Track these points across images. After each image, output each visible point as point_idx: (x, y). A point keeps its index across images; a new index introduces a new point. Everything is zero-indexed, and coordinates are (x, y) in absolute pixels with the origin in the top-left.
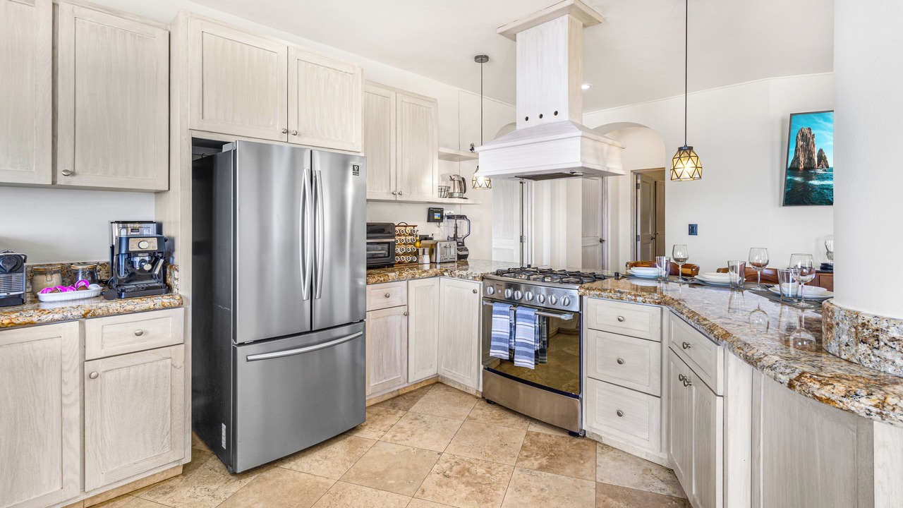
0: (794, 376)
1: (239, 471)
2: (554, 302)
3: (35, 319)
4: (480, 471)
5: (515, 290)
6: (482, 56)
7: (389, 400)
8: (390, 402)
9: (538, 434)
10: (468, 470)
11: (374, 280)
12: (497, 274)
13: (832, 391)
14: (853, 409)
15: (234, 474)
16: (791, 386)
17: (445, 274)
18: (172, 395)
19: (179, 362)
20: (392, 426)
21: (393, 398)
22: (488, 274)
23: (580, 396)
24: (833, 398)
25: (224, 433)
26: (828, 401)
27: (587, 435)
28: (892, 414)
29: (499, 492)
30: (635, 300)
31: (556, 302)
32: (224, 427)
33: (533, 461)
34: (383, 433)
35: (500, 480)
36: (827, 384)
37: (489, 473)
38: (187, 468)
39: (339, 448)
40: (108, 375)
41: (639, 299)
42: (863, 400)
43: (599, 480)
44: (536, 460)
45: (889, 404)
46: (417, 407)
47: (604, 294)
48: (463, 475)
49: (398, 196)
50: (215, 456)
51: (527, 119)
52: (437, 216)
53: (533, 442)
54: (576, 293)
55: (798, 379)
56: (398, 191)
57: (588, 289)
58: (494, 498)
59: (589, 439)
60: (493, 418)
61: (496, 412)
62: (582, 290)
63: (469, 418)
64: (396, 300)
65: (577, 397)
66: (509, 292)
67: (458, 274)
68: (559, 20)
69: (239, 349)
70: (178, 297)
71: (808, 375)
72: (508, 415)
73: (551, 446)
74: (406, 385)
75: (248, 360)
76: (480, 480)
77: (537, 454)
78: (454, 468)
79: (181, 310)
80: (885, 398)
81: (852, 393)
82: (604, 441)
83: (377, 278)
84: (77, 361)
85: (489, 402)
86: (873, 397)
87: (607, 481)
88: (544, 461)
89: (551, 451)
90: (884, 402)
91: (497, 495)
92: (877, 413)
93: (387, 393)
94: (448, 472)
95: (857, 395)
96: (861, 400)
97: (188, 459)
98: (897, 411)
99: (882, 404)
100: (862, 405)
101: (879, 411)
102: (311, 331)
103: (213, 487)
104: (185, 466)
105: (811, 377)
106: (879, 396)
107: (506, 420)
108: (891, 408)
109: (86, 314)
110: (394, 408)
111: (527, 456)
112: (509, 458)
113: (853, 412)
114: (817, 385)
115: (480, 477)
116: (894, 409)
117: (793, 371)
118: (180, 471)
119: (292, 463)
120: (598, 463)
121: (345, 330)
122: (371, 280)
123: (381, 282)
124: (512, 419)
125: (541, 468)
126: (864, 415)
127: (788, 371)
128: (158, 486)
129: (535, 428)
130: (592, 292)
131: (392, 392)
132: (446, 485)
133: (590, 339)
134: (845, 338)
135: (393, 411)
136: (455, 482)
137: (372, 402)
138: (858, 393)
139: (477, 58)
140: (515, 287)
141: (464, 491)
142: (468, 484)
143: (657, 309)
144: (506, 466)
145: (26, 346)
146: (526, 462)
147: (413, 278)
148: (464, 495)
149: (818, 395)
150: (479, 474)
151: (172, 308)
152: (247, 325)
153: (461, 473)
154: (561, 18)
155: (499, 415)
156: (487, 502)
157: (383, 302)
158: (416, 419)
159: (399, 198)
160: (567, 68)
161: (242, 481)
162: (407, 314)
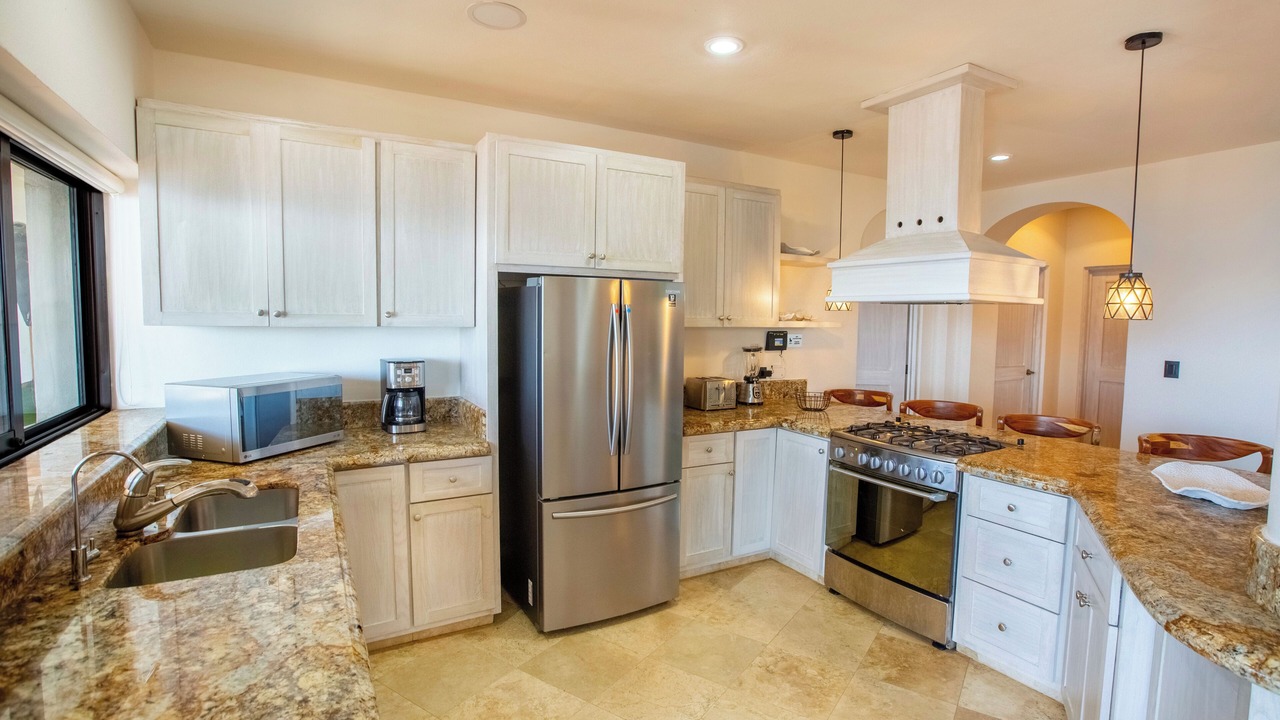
0: (1173, 618)
1: (546, 629)
2: (922, 477)
3: (372, 461)
4: (811, 672)
5: (872, 456)
6: (842, 132)
7: (708, 574)
8: (709, 576)
9: (891, 639)
10: (796, 668)
11: (693, 431)
12: (850, 432)
13: (1209, 642)
14: (1227, 665)
15: (541, 632)
16: (1167, 628)
17: (784, 425)
18: (483, 544)
19: (489, 512)
20: (710, 605)
21: (714, 573)
22: (840, 429)
23: (951, 599)
24: (1207, 650)
25: (530, 590)
26: (1202, 652)
27: (958, 648)
28: (1267, 678)
29: (831, 699)
30: (1033, 485)
31: (925, 477)
32: (530, 583)
33: (879, 670)
34: (698, 613)
35: (834, 686)
36: (1205, 633)
37: (822, 675)
38: (498, 619)
39: (648, 622)
40: (429, 519)
41: (1039, 484)
42: (1240, 658)
43: (962, 705)
44: (883, 669)
45: (1267, 667)
46: (743, 586)
47: (992, 473)
48: (789, 673)
49: (726, 322)
50: (521, 611)
51: (900, 225)
52: (778, 342)
53: (883, 648)
54: (954, 469)
55: (1175, 623)
56: (726, 315)
57: (970, 464)
58: (824, 704)
59: (959, 654)
60: (836, 612)
61: (840, 604)
62: (962, 465)
63: (805, 608)
64: (719, 456)
65: (947, 601)
66: (864, 458)
67: (800, 426)
68: (948, 91)
69: (545, 505)
70: (486, 445)
71: (1189, 620)
72: (856, 610)
73: (906, 655)
74: (729, 558)
75: (553, 517)
76: (810, 682)
77: (886, 663)
78: (780, 664)
79: (489, 458)
80: (1267, 660)
81: (1231, 648)
82: (981, 660)
83: (696, 428)
84: (404, 504)
85: (832, 591)
86: (1253, 656)
87: (972, 707)
88: (894, 673)
89: (906, 661)
90: (1263, 663)
91: (827, 701)
92: (1252, 674)
93: (706, 566)
94: (771, 667)
95: (1235, 651)
96: (1237, 657)
97: (499, 610)
98: (1275, 675)
99: (1261, 665)
100: (1237, 663)
101: (1254, 671)
102: (619, 491)
103: (523, 642)
104: (495, 616)
105: (1191, 622)
106: (1261, 656)
107: (852, 617)
108: (1269, 671)
109: (410, 458)
110: (714, 584)
111: (873, 663)
112: (849, 662)
113: (1227, 669)
114: (1194, 634)
115: (811, 678)
116: (1271, 673)
117: (1175, 612)
118: (491, 620)
119: (599, 630)
120: (965, 684)
121: (658, 491)
122: (689, 431)
123: (702, 433)
124: (860, 616)
125: (888, 679)
126: (1238, 674)
127: (1169, 611)
128: (473, 630)
129: (888, 632)
130: (975, 469)
131: (712, 566)
132: (769, 681)
133: (970, 530)
134: (1262, 578)
135: (712, 588)
136: (779, 679)
137: (689, 575)
138: (1237, 649)
139: (836, 134)
140: (874, 451)
141: (788, 691)
142: (794, 684)
143: (1063, 501)
144: (843, 671)
145: (366, 486)
146: (870, 670)
147: (742, 429)
148: (787, 694)
149: (1192, 644)
150: (810, 675)
151: (481, 456)
152: (552, 480)
153: (788, 671)
154: (952, 88)
155: (845, 609)
156: (814, 707)
157: (702, 458)
158: (739, 601)
159: (726, 324)
160: (957, 155)
161: (550, 640)
162: (732, 474)
